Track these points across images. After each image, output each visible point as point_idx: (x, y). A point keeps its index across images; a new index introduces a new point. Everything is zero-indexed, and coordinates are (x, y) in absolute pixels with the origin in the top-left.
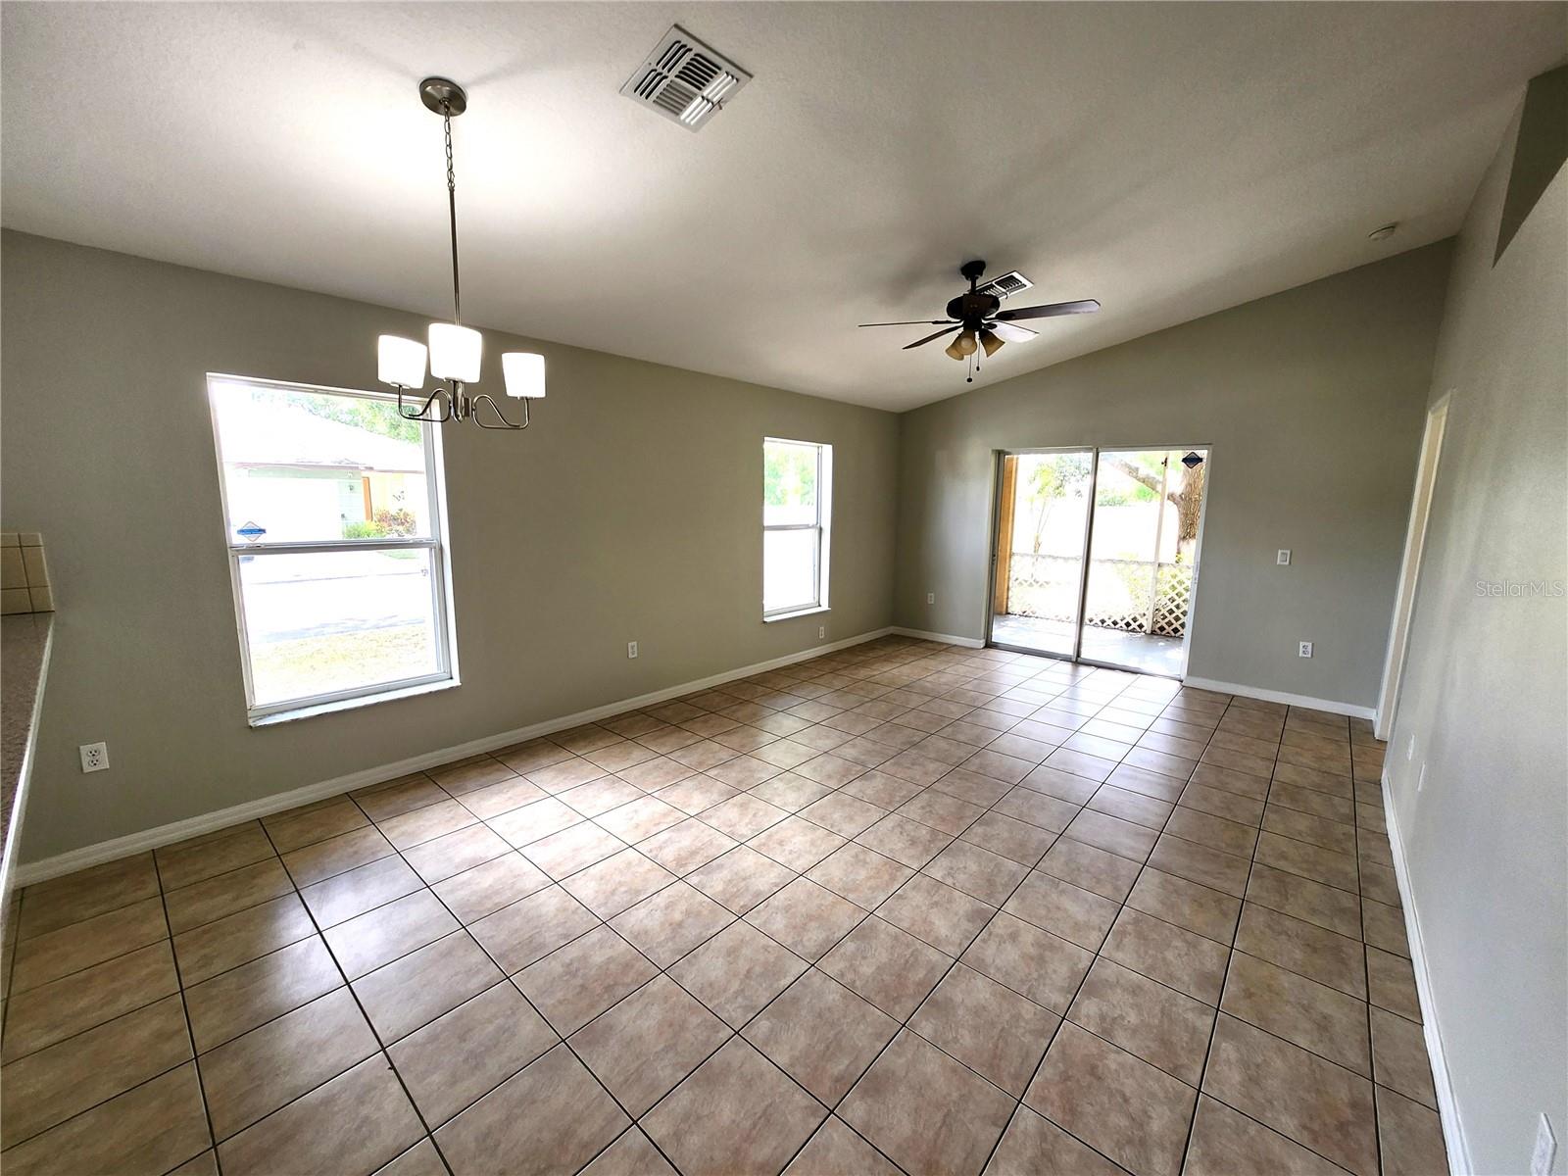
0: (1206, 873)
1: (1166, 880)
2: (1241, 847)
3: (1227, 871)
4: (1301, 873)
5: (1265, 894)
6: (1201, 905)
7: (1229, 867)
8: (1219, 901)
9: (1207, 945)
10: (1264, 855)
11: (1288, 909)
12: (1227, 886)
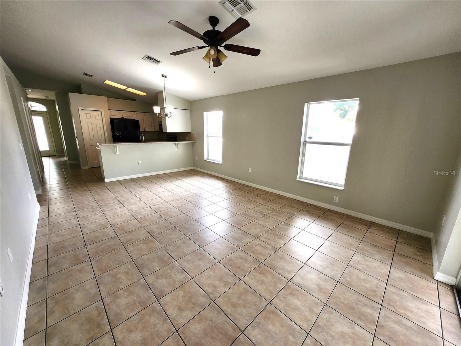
0: (101, 245)
1: (108, 236)
2: (97, 262)
3: (96, 250)
4: (72, 268)
5: (81, 252)
6: (96, 237)
7: (96, 251)
8: (92, 241)
9: (88, 232)
10: (88, 265)
11: (72, 253)
12: (93, 246)
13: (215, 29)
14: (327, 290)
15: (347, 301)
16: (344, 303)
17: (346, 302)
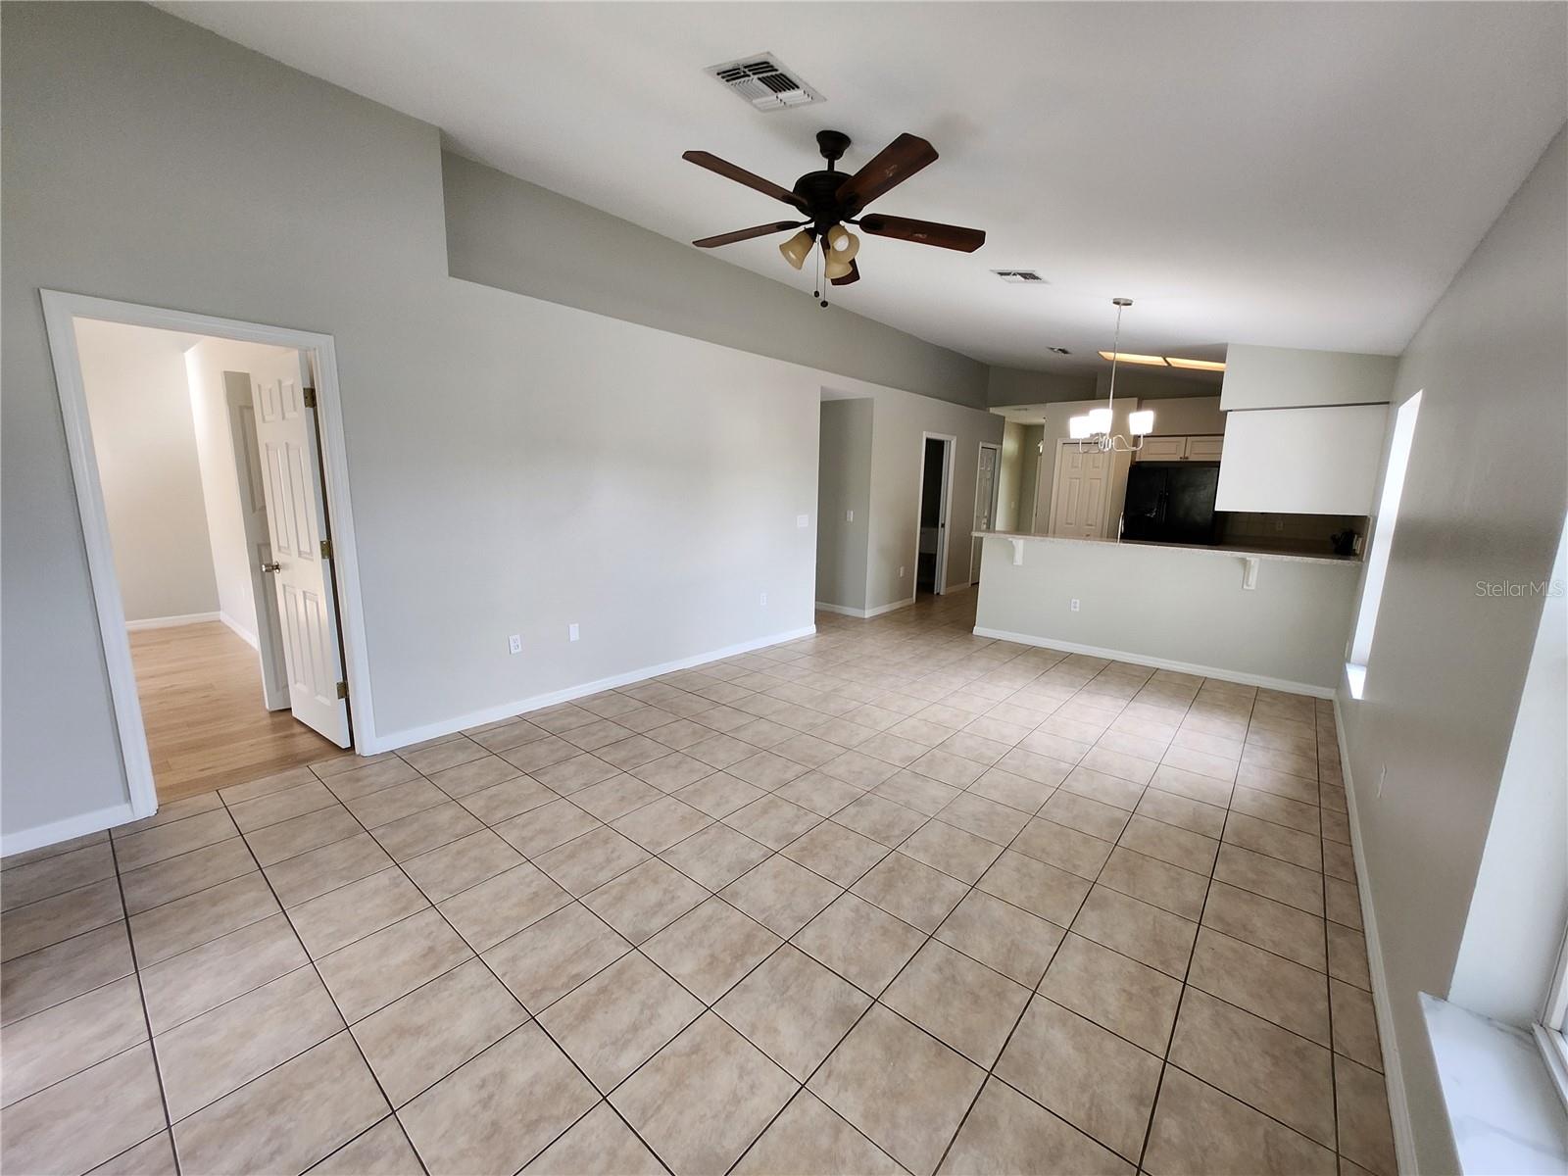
13: (835, 169)
14: (387, 1051)
15: (306, 1102)
16: (310, 1086)
17: (309, 1096)
